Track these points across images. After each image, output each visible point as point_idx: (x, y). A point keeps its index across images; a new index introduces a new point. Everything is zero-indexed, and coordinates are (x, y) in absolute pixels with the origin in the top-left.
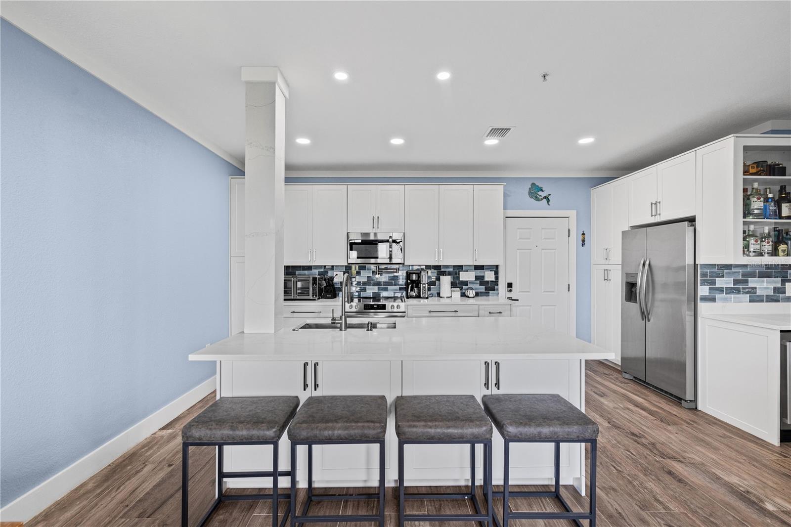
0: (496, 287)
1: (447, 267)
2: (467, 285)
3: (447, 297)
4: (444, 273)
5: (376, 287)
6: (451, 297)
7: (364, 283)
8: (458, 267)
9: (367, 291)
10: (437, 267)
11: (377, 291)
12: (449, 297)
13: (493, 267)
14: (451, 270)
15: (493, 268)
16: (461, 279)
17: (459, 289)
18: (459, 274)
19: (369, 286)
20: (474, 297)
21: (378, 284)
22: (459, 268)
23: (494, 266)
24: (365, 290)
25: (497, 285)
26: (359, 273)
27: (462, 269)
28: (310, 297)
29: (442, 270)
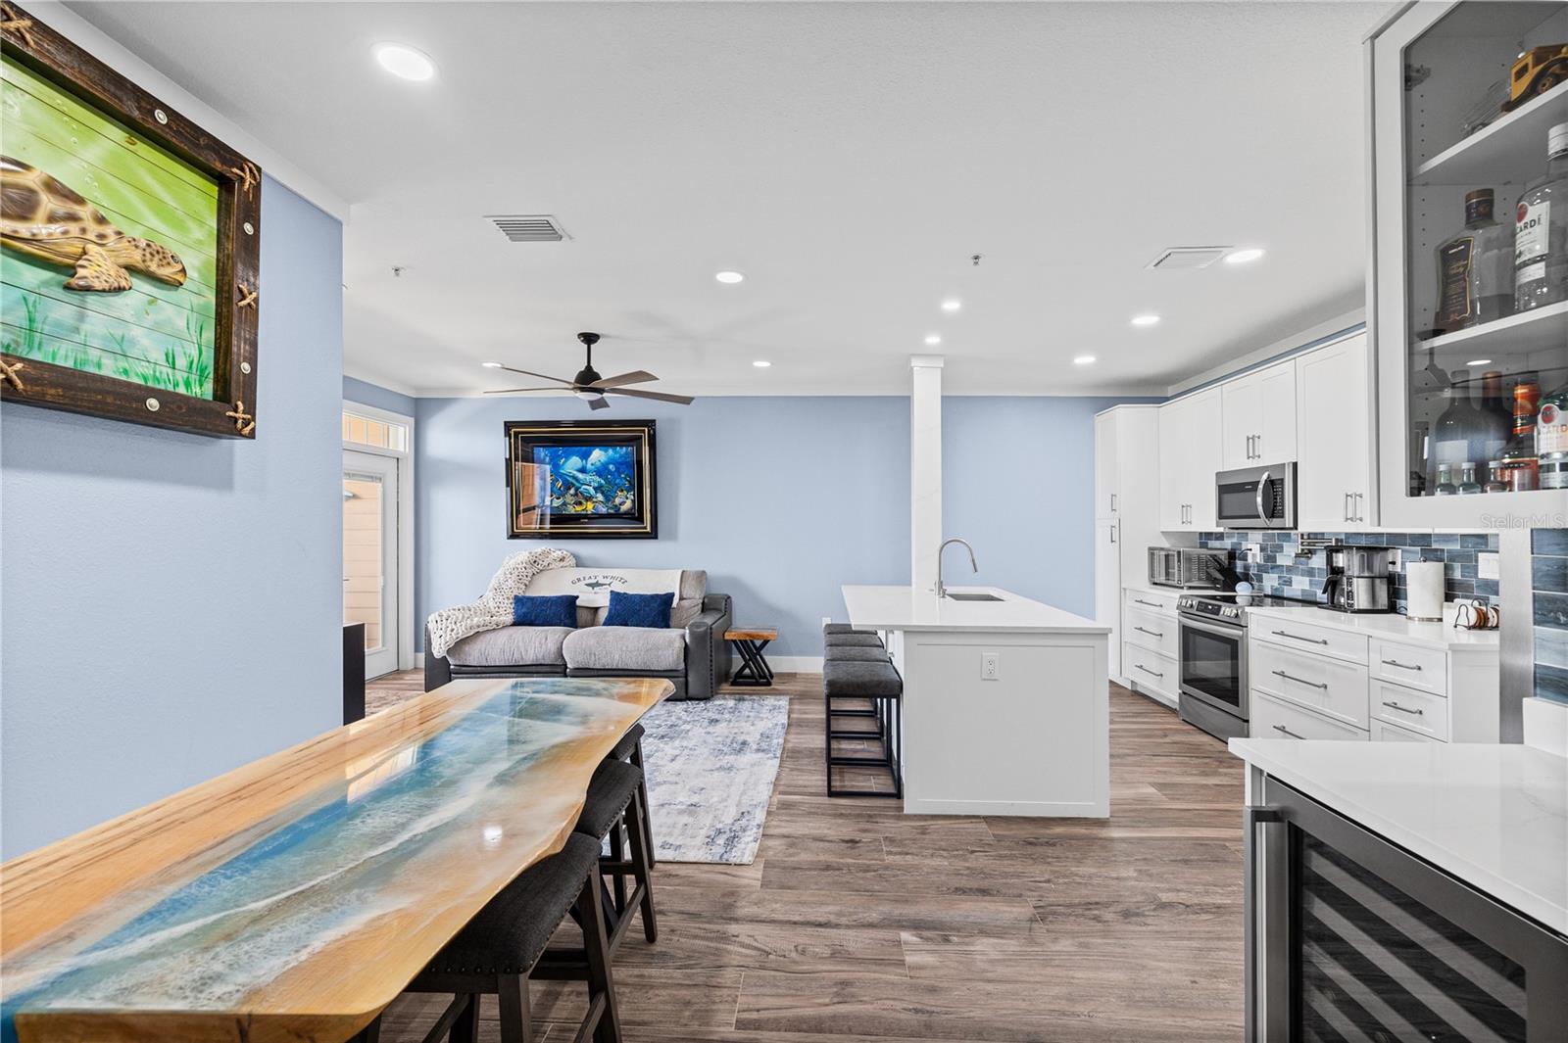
1: (1450, 538)
3: (1423, 620)
4: (1436, 557)
5: (1307, 579)
7: (1289, 569)
8: (1475, 540)
9: (1294, 586)
10: (1424, 541)
11: (1307, 587)
12: (1430, 620)
14: (1457, 547)
16: (1482, 575)
18: (1477, 561)
19: (1297, 575)
22: (1480, 541)
24: (1289, 583)
26: (1280, 548)
27: (1487, 545)
28: (1175, 583)
29: (1434, 546)
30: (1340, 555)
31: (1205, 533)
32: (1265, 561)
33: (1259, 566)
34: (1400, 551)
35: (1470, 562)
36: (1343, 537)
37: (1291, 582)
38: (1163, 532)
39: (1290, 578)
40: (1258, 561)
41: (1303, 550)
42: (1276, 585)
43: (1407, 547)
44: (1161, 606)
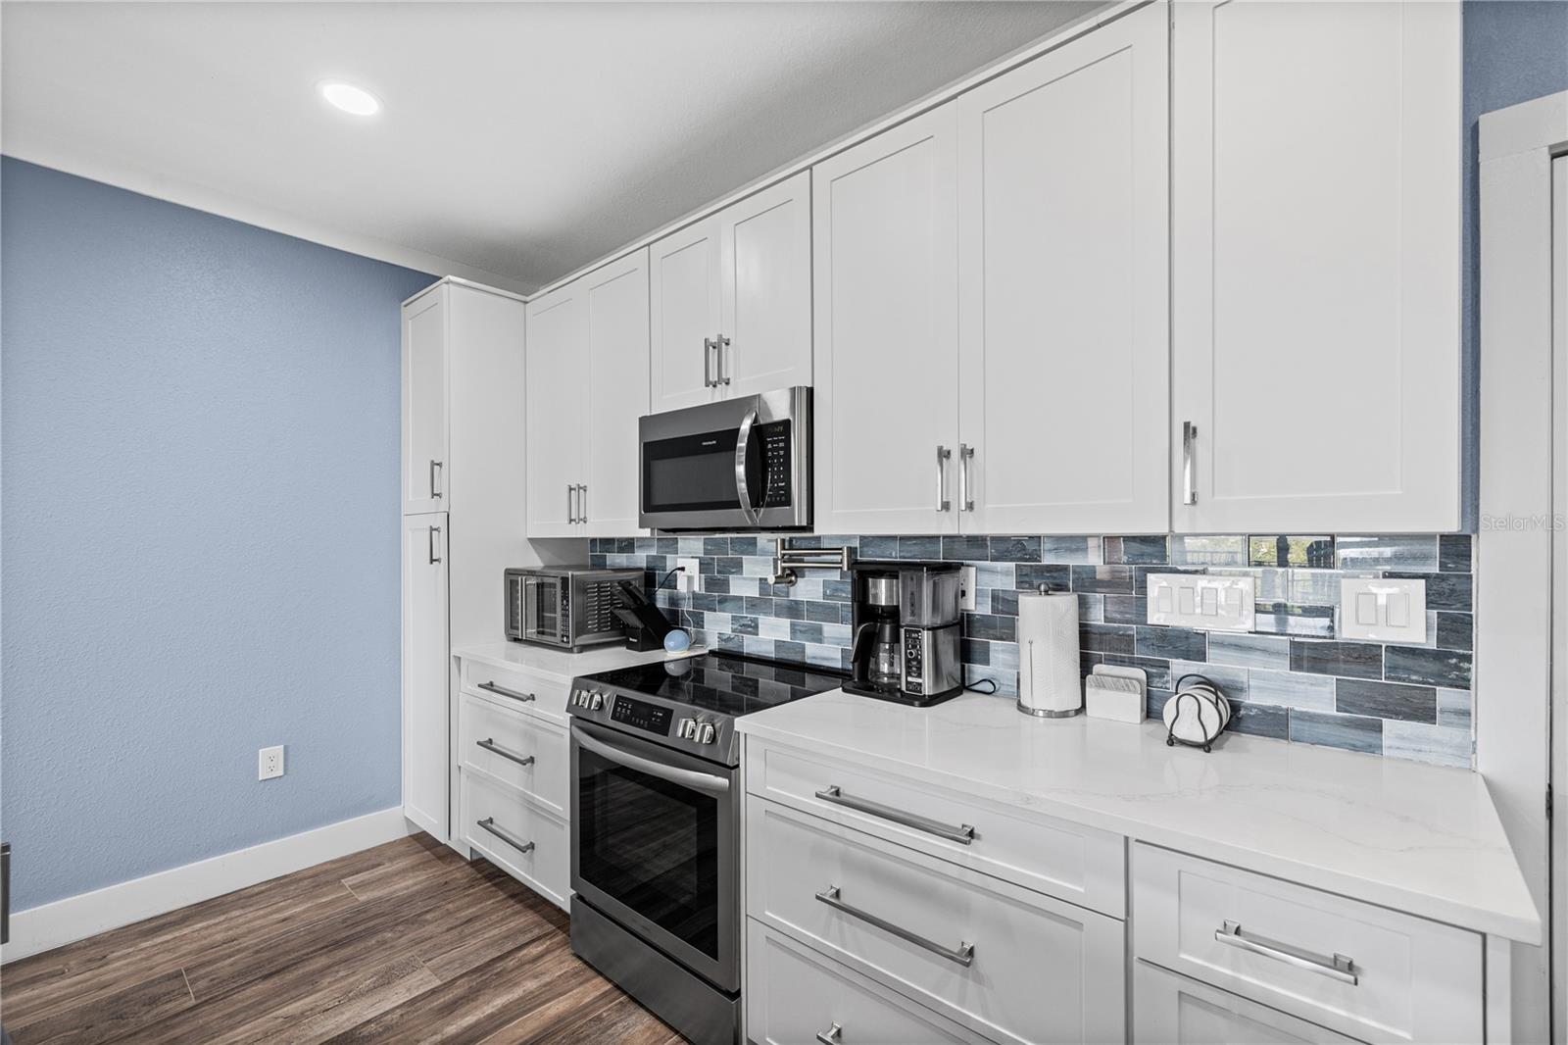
0: (1446, 696)
1: (1077, 543)
2: (1201, 656)
3: (1050, 714)
4: (1055, 581)
5: (786, 622)
6: (1082, 709)
7: (753, 604)
8: (1136, 547)
9: (761, 635)
10: (1019, 549)
12: (1064, 714)
13: (1425, 548)
14: (1097, 561)
15: (1425, 558)
16: (1155, 617)
17: (1139, 673)
18: (1143, 589)
19: (765, 614)
20: (1207, 746)
21: (793, 610)
22: (1147, 549)
23: (1426, 538)
24: (753, 628)
25: (1464, 684)
26: (738, 566)
27: (1164, 557)
28: (557, 640)
29: (1048, 560)
30: (883, 583)
31: (601, 540)
32: (707, 589)
33: (695, 597)
34: (974, 569)
35: (1131, 589)
36: (856, 544)
37: (756, 627)
38: (529, 539)
39: (755, 621)
40: (696, 588)
41: (784, 569)
42: (728, 631)
43: (988, 563)
44: (532, 697)
